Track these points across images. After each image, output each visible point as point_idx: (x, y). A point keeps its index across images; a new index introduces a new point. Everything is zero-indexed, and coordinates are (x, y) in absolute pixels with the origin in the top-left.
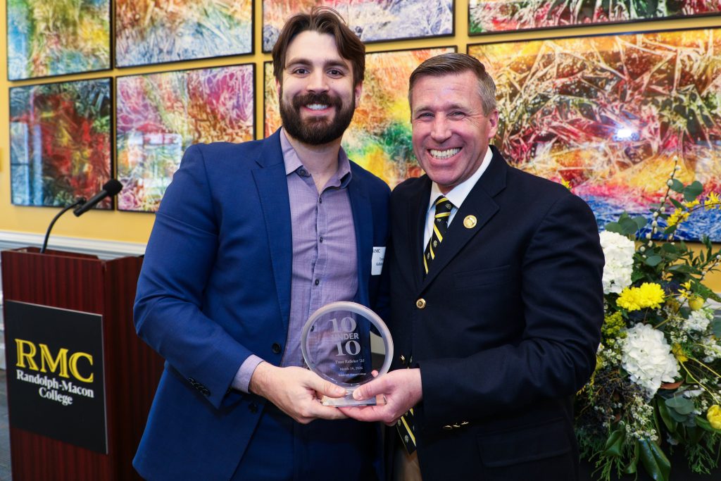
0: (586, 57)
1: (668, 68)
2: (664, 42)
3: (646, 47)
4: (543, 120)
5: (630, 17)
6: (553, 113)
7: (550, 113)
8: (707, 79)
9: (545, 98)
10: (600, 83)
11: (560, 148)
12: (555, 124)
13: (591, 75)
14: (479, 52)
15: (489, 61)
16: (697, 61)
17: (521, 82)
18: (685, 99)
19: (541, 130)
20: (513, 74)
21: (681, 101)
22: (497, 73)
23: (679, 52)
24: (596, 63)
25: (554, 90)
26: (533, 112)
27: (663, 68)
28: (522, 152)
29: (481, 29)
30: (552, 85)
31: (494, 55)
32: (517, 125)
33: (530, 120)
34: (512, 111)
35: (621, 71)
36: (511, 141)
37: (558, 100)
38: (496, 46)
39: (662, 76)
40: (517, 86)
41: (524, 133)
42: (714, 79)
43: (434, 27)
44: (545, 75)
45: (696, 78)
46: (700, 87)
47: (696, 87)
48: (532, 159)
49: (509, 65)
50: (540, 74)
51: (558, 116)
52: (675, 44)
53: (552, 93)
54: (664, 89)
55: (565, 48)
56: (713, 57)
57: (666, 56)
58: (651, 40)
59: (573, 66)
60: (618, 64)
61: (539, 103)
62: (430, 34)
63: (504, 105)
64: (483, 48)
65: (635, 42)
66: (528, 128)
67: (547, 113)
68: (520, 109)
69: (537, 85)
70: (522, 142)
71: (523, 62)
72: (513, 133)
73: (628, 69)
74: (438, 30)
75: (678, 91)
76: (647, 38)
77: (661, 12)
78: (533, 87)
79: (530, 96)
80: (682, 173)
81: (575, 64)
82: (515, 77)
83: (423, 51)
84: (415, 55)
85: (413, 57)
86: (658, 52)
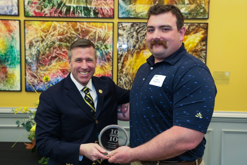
0: (68, 29)
1: (94, 35)
2: (93, 26)
3: (87, 27)
4: (53, 51)
5: (82, 16)
6: (57, 48)
7: (56, 48)
8: (105, 39)
9: (54, 43)
10: (72, 39)
11: (60, 61)
12: (58, 52)
13: (70, 36)
14: (29, 23)
15: (33, 27)
16: (102, 33)
17: (45, 36)
18: (99, 45)
19: (53, 54)
20: (42, 33)
21: (98, 46)
22: (36, 32)
23: (97, 29)
24: (71, 31)
25: (57, 40)
26: (50, 48)
27: (93, 35)
28: (46, 62)
29: (29, 14)
30: (56, 38)
31: (35, 25)
32: (44, 52)
33: (49, 50)
34: (42, 47)
35: (79, 35)
36: (42, 58)
37: (59, 44)
38: (36, 22)
39: (92, 37)
40: (44, 38)
41: (47, 55)
42: (107, 39)
43: (10, 11)
44: (54, 34)
45: (102, 38)
46: (104, 42)
47: (103, 42)
48: (50, 65)
49: (41, 30)
50: (52, 34)
51: (59, 49)
52: (96, 27)
53: (56, 41)
54: (93, 42)
55: (61, 25)
56: (107, 32)
57: (93, 31)
58: (89, 25)
59: (63, 32)
60: (78, 32)
61: (52, 44)
62: (9, 14)
63: (39, 44)
64: (31, 22)
65: (83, 25)
66: (48, 53)
67: (55, 48)
68: (45, 46)
69: (51, 38)
70: (46, 59)
71: (46, 29)
72: (43, 55)
73: (82, 34)
74: (12, 13)
75: (97, 43)
76: (88, 24)
77: (91, 15)
78: (49, 38)
79: (49, 41)
80: (99, 70)
81: (64, 31)
82: (43, 34)
83: (6, 21)
84: (2, 22)
85: (1, 23)
86: (91, 29)
